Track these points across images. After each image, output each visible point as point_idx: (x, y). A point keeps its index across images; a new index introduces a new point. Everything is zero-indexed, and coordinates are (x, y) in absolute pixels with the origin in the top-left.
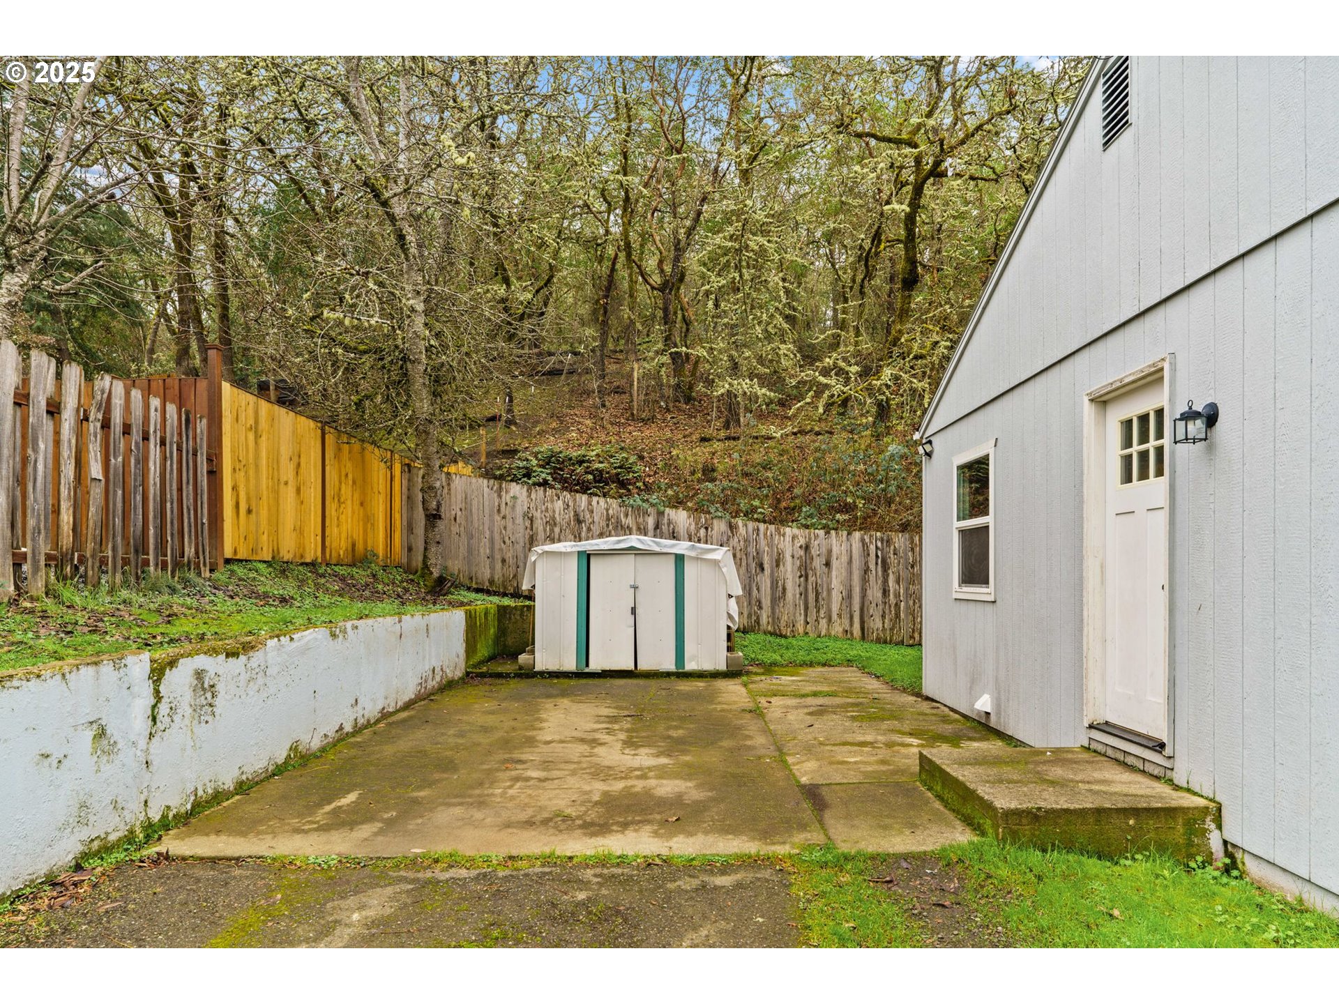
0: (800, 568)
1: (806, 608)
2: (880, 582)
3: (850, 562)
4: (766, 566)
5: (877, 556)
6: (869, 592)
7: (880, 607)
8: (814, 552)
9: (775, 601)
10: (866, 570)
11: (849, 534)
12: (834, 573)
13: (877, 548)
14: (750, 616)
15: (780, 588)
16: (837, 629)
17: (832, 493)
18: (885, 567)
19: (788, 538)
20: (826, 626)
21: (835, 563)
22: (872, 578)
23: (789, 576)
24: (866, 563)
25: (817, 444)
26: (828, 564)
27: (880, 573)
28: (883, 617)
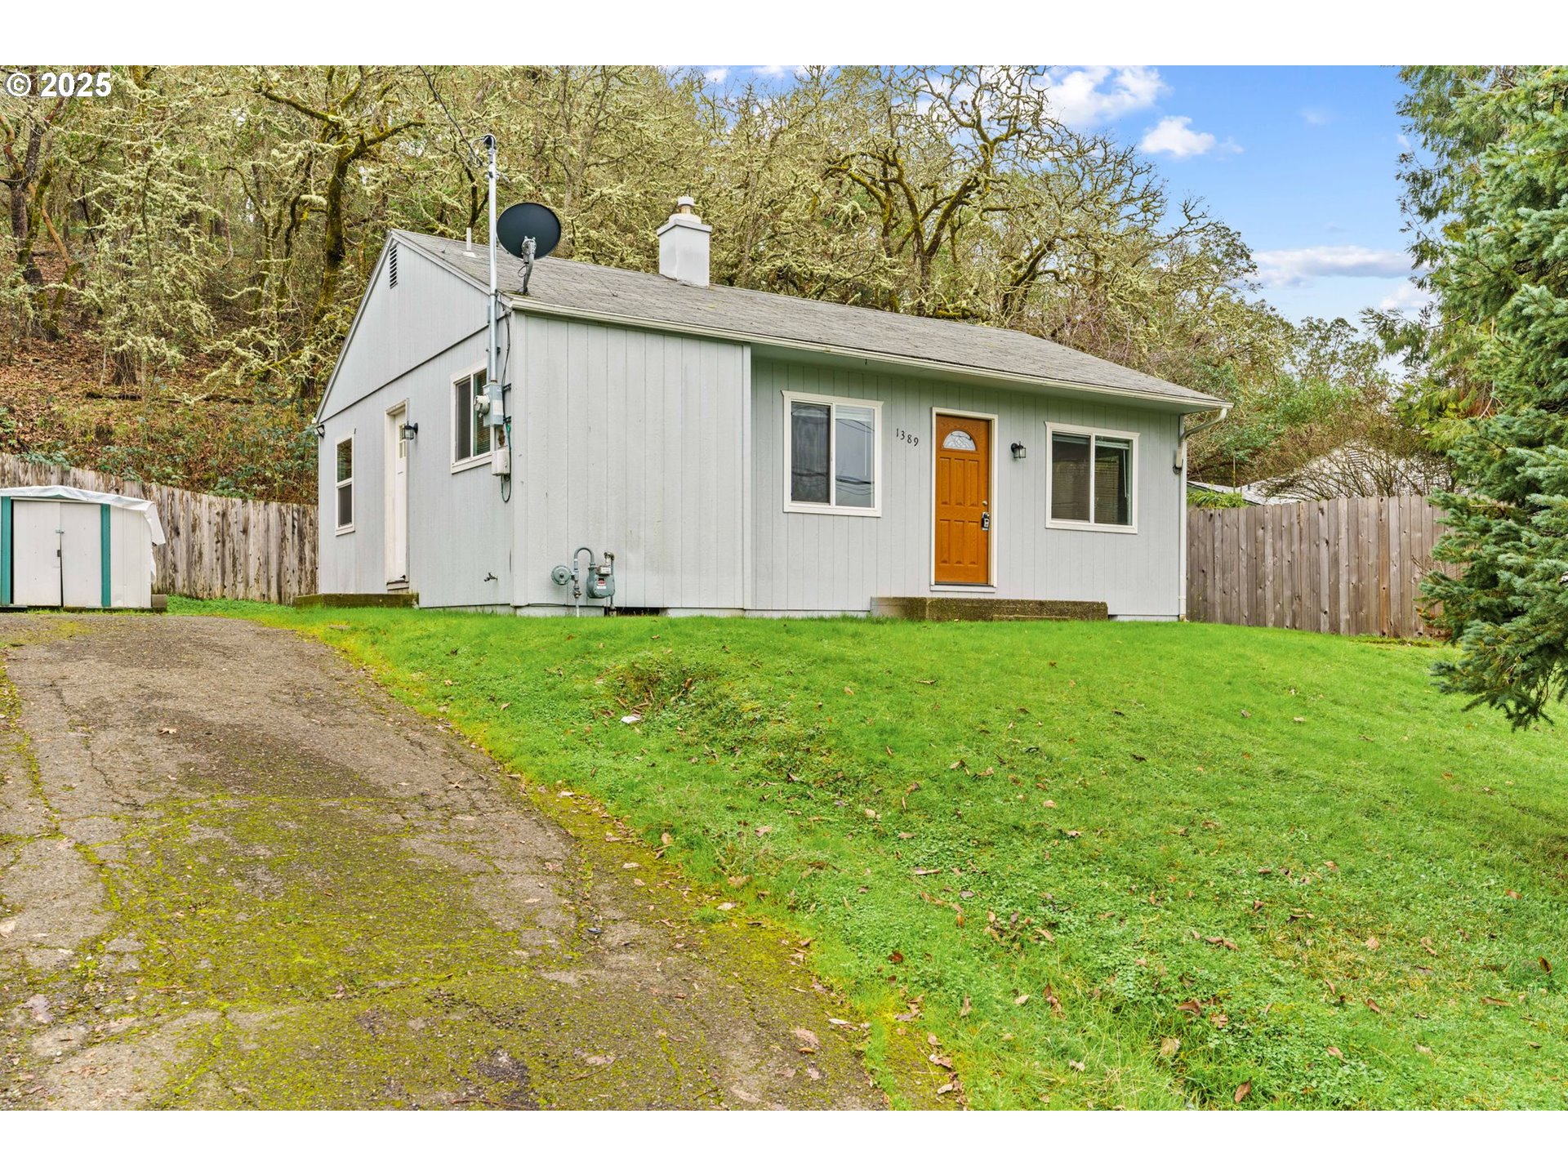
0: (217, 534)
1: (224, 573)
2: (296, 550)
3: (267, 530)
4: (182, 531)
5: (294, 526)
6: (286, 559)
7: (297, 573)
8: (231, 519)
9: (190, 565)
10: (283, 539)
11: (266, 504)
12: (251, 540)
13: (293, 518)
14: (164, 579)
15: (197, 553)
16: (254, 593)
17: (250, 465)
18: (302, 537)
19: (205, 505)
20: (243, 590)
21: (252, 531)
22: (289, 545)
23: (206, 541)
24: (283, 532)
25: (233, 414)
26: (245, 531)
27: (296, 542)
28: (300, 582)
